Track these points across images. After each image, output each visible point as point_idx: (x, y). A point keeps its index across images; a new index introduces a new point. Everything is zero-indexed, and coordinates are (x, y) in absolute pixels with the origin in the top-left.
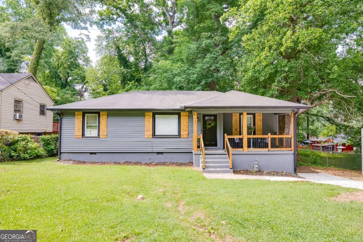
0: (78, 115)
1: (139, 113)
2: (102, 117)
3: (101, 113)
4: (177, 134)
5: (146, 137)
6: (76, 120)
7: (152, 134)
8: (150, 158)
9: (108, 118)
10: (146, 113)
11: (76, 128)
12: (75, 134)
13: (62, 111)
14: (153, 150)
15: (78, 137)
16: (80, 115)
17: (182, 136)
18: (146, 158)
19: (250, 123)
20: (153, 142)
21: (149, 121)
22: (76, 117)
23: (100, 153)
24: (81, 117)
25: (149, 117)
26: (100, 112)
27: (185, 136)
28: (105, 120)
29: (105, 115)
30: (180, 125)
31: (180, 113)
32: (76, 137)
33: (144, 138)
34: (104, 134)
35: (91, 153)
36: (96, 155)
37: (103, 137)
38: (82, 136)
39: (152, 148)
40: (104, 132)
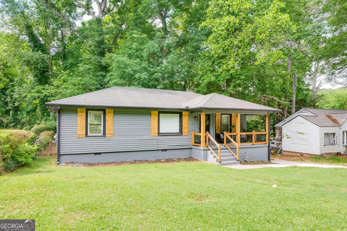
0: (81, 112)
1: (145, 111)
2: (108, 115)
3: (107, 110)
4: (179, 132)
5: (152, 135)
6: (79, 118)
7: (157, 132)
8: (155, 156)
9: (115, 116)
10: (152, 112)
11: (78, 126)
12: (78, 134)
13: (62, 107)
14: (159, 147)
15: (81, 136)
16: (84, 112)
17: (183, 134)
18: (152, 156)
19: (227, 121)
20: (159, 140)
21: (155, 119)
22: (78, 114)
23: (106, 153)
24: (84, 114)
25: (155, 116)
26: (105, 109)
27: (186, 134)
28: (111, 118)
29: (111, 113)
30: (182, 123)
31: (182, 112)
32: (78, 136)
33: (150, 136)
34: (110, 132)
35: (95, 154)
36: (101, 156)
37: (110, 135)
38: (86, 135)
39: (157, 145)
40: (110, 131)
